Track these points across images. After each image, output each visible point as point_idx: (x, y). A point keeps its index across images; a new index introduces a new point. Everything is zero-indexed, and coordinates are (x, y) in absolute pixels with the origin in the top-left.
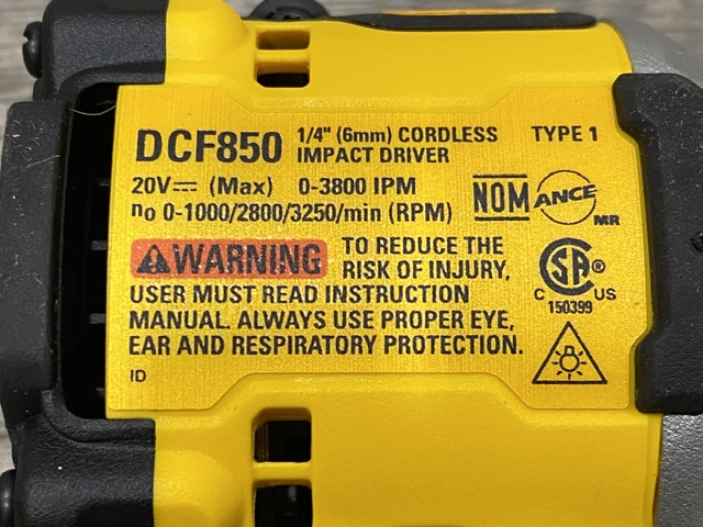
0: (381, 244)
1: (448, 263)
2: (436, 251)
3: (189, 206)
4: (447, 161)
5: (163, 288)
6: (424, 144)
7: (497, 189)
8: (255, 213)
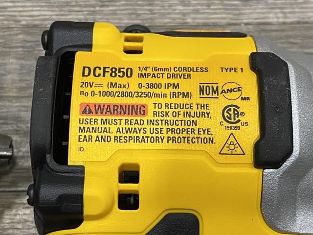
0: (166, 105)
1: (190, 112)
2: (186, 108)
3: (100, 92)
4: (190, 78)
5: (90, 119)
6: (182, 72)
7: (208, 88)
8: (123, 94)
